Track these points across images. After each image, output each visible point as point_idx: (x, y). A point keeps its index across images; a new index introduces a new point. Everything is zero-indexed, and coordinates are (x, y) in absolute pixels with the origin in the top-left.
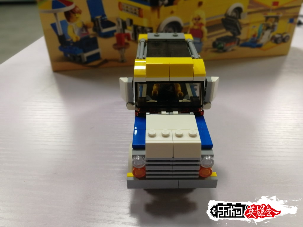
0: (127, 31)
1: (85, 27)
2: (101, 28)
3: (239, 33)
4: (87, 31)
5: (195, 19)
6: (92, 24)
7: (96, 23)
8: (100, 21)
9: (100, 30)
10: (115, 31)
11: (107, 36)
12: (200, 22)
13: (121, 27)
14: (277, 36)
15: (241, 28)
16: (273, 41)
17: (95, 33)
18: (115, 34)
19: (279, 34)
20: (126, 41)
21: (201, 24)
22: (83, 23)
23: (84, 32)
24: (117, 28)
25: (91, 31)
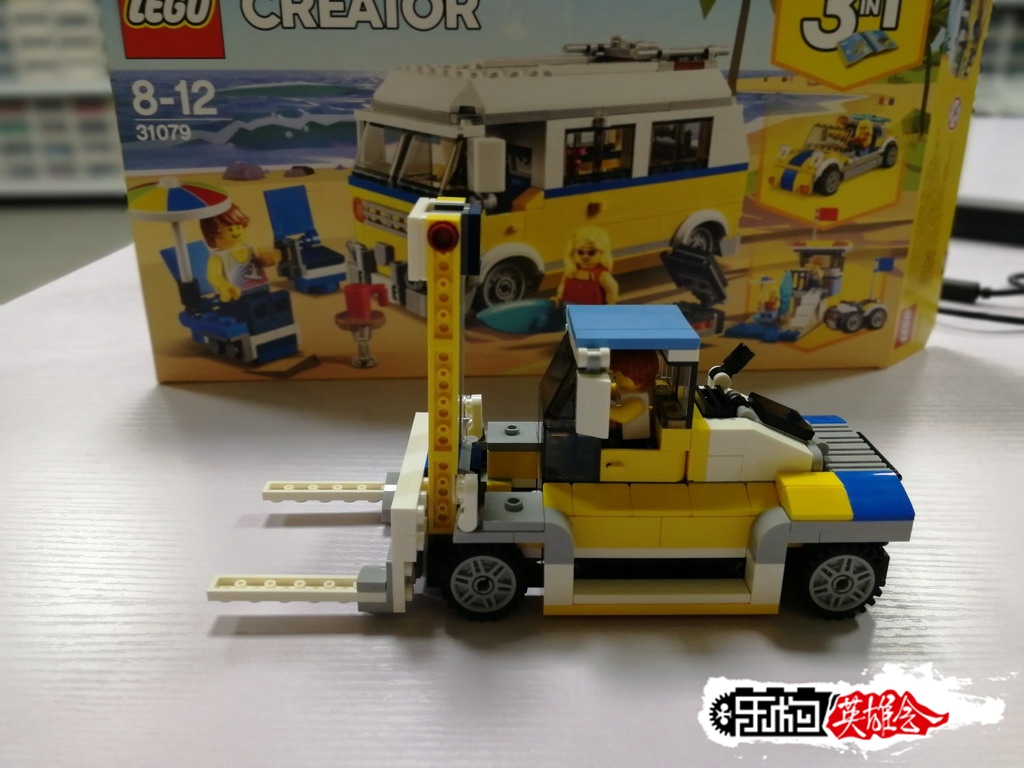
0: (376, 279)
1: (258, 263)
2: (303, 267)
3: (721, 297)
4: (260, 273)
5: (581, 252)
6: (277, 256)
7: (289, 251)
8: (299, 249)
9: (298, 272)
10: (342, 277)
11: (318, 288)
12: (595, 259)
13: (360, 266)
14: (844, 309)
15: (725, 284)
16: (832, 324)
17: (284, 279)
18: (343, 284)
19: (851, 304)
20: (375, 306)
21: (600, 267)
22: (251, 249)
23: (254, 276)
24: (349, 270)
25: (272, 274)
